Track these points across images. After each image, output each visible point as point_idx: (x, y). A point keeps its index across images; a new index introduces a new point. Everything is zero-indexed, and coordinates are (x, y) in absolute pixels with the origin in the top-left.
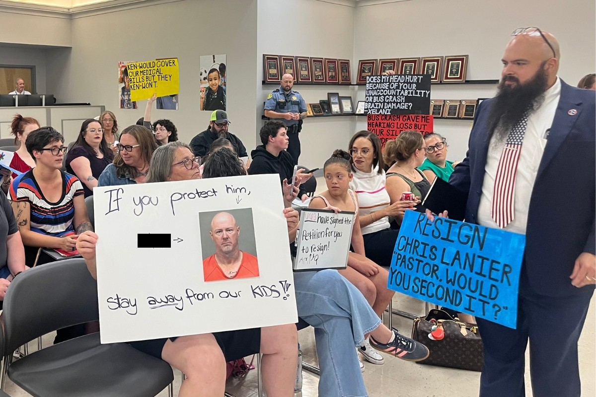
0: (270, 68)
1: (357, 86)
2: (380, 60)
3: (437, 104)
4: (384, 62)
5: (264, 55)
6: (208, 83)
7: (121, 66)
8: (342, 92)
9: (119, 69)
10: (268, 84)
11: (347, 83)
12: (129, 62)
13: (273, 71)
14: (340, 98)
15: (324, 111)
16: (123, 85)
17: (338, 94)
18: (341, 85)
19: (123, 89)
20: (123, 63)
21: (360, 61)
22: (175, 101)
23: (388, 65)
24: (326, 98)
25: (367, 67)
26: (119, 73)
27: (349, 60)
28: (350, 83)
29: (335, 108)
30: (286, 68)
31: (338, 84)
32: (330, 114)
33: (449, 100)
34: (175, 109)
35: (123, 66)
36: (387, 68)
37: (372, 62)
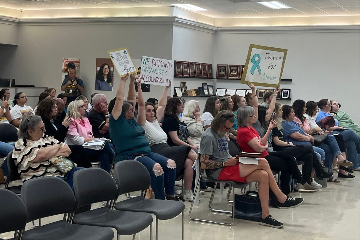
0: (178, 68)
1: (216, 80)
2: (230, 65)
3: (262, 91)
4: (232, 66)
5: (175, 61)
6: (137, 75)
7: (65, 61)
8: (209, 83)
9: (63, 63)
10: (176, 77)
11: (211, 78)
12: (72, 59)
13: (179, 70)
14: (208, 86)
15: (201, 94)
16: (66, 74)
17: (207, 84)
18: (208, 79)
19: (66, 76)
20: (67, 59)
21: (218, 65)
22: (111, 85)
23: (234, 68)
24: (201, 86)
25: (222, 68)
26: (63, 65)
27: (212, 64)
28: (213, 78)
29: (206, 92)
30: (185, 69)
31: (207, 78)
32: (203, 96)
33: (268, 89)
34: (111, 90)
35: (66, 62)
36: (234, 70)
37: (225, 66)
